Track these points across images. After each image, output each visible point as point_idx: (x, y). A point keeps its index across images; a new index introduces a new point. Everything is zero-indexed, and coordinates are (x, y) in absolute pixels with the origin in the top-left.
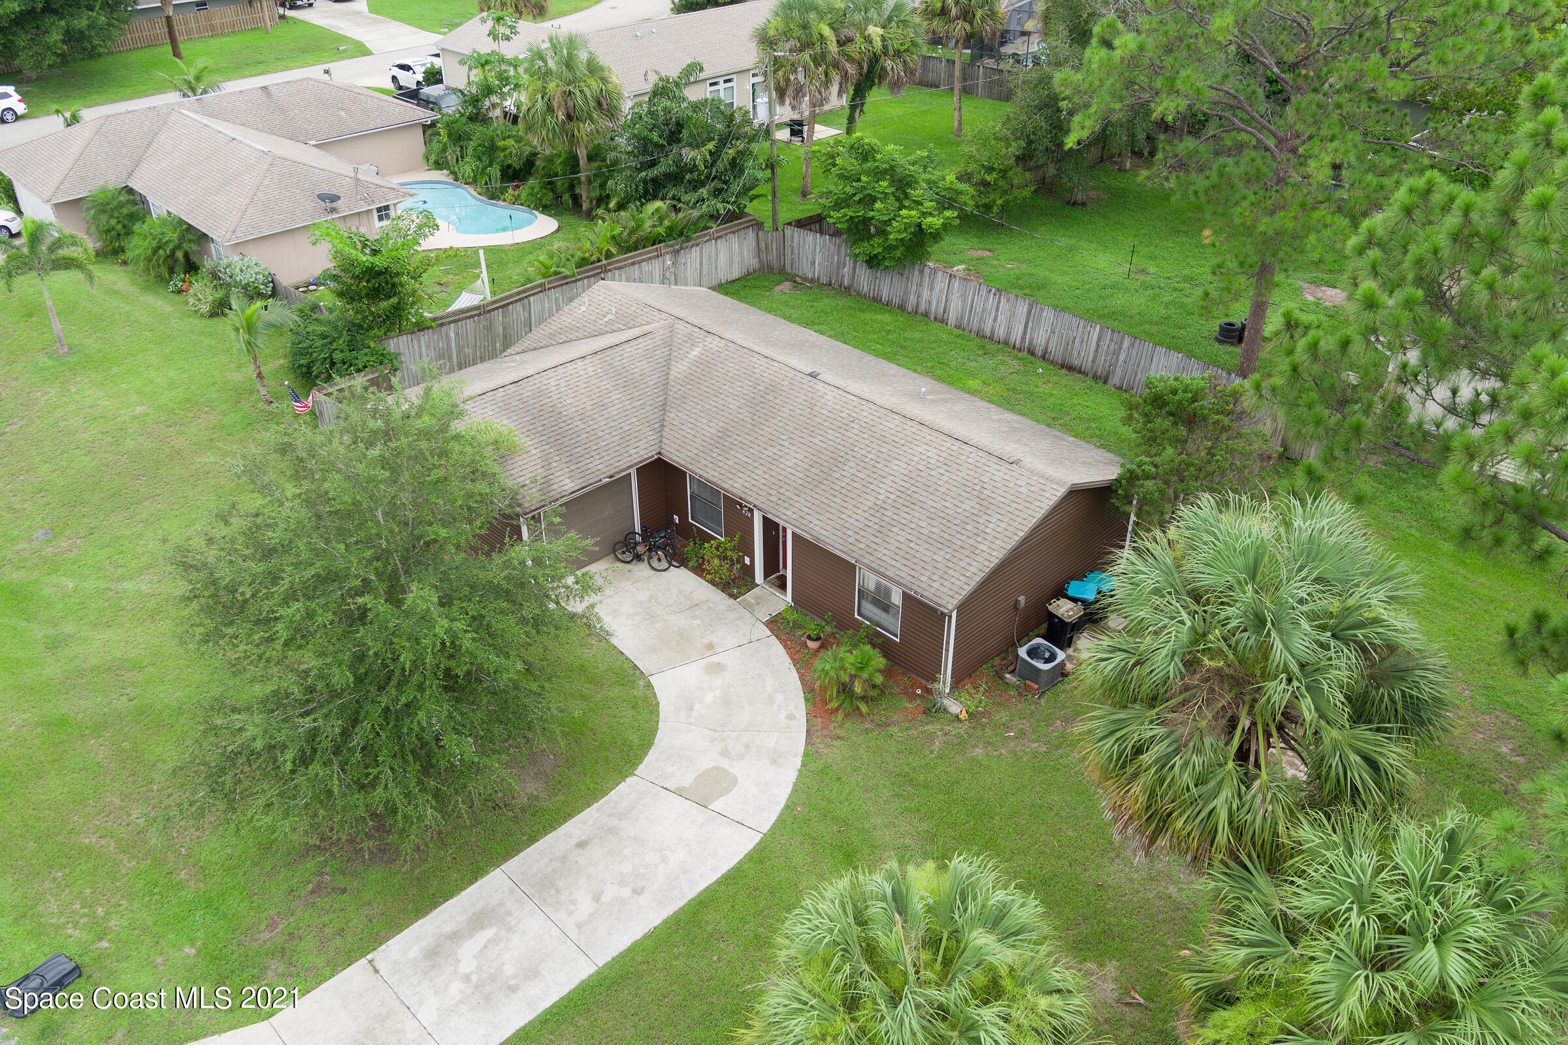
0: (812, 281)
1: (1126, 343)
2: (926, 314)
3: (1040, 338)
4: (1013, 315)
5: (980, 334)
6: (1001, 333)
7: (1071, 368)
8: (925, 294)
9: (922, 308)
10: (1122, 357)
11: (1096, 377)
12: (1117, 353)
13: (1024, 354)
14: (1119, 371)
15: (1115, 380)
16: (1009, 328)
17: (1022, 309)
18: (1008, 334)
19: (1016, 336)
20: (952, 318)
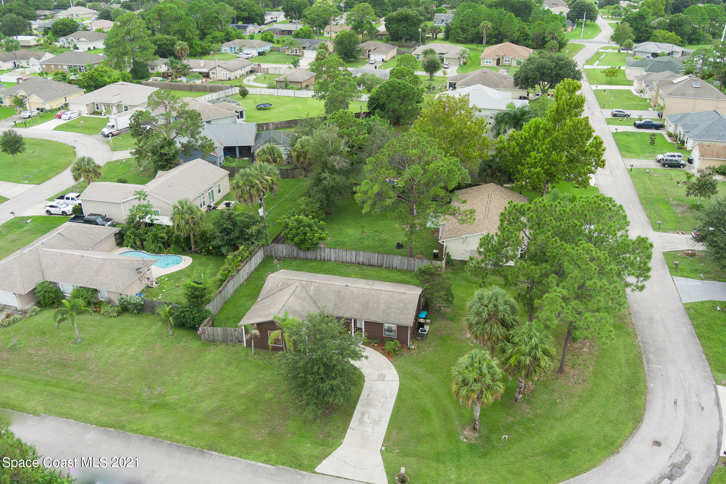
0: (283, 257)
1: (385, 257)
2: (324, 260)
3: (361, 260)
4: (351, 255)
5: (343, 262)
6: (349, 260)
7: (371, 265)
8: (323, 254)
9: (323, 258)
10: (385, 260)
11: (379, 266)
12: (383, 259)
13: (357, 265)
14: (385, 263)
15: (384, 266)
16: (351, 259)
17: (354, 253)
18: (351, 261)
19: (354, 260)
20: (333, 259)
